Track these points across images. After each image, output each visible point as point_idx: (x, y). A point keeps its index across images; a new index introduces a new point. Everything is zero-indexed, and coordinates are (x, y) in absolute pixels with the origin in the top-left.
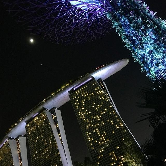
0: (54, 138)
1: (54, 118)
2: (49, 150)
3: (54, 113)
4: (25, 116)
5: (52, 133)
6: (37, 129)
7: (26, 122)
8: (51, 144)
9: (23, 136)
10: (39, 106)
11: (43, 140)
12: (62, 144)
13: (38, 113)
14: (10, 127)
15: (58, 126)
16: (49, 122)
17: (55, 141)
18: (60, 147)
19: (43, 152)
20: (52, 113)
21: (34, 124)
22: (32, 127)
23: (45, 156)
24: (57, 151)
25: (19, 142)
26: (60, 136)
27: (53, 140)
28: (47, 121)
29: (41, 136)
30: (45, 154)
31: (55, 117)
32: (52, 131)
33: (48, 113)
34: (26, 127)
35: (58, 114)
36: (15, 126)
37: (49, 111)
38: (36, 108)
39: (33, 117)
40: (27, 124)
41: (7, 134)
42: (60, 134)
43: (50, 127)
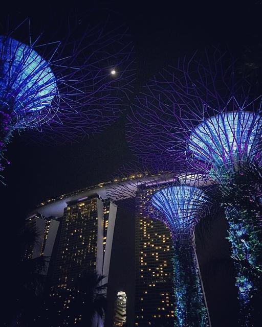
0: (97, 240)
1: (105, 213)
2: (83, 253)
3: (108, 206)
4: (69, 196)
5: (96, 233)
6: (79, 219)
7: (67, 203)
8: (89, 247)
9: (56, 218)
10: (92, 189)
11: (81, 237)
12: (104, 252)
13: (86, 198)
14: (45, 201)
15: (106, 226)
16: (97, 217)
17: (96, 245)
18: (99, 256)
19: (75, 253)
20: (105, 205)
21: (76, 211)
22: (73, 213)
23: (76, 260)
24: (95, 260)
25: (49, 224)
26: (105, 241)
27: (94, 243)
28: (95, 214)
29: (80, 230)
30: (77, 256)
31: (108, 212)
32: (97, 230)
33: (100, 203)
34: (65, 209)
35: (113, 210)
36: (52, 202)
37: (103, 201)
38: (87, 190)
39: (79, 200)
40: (68, 206)
41: (38, 208)
42: (105, 238)
43: (97, 224)
